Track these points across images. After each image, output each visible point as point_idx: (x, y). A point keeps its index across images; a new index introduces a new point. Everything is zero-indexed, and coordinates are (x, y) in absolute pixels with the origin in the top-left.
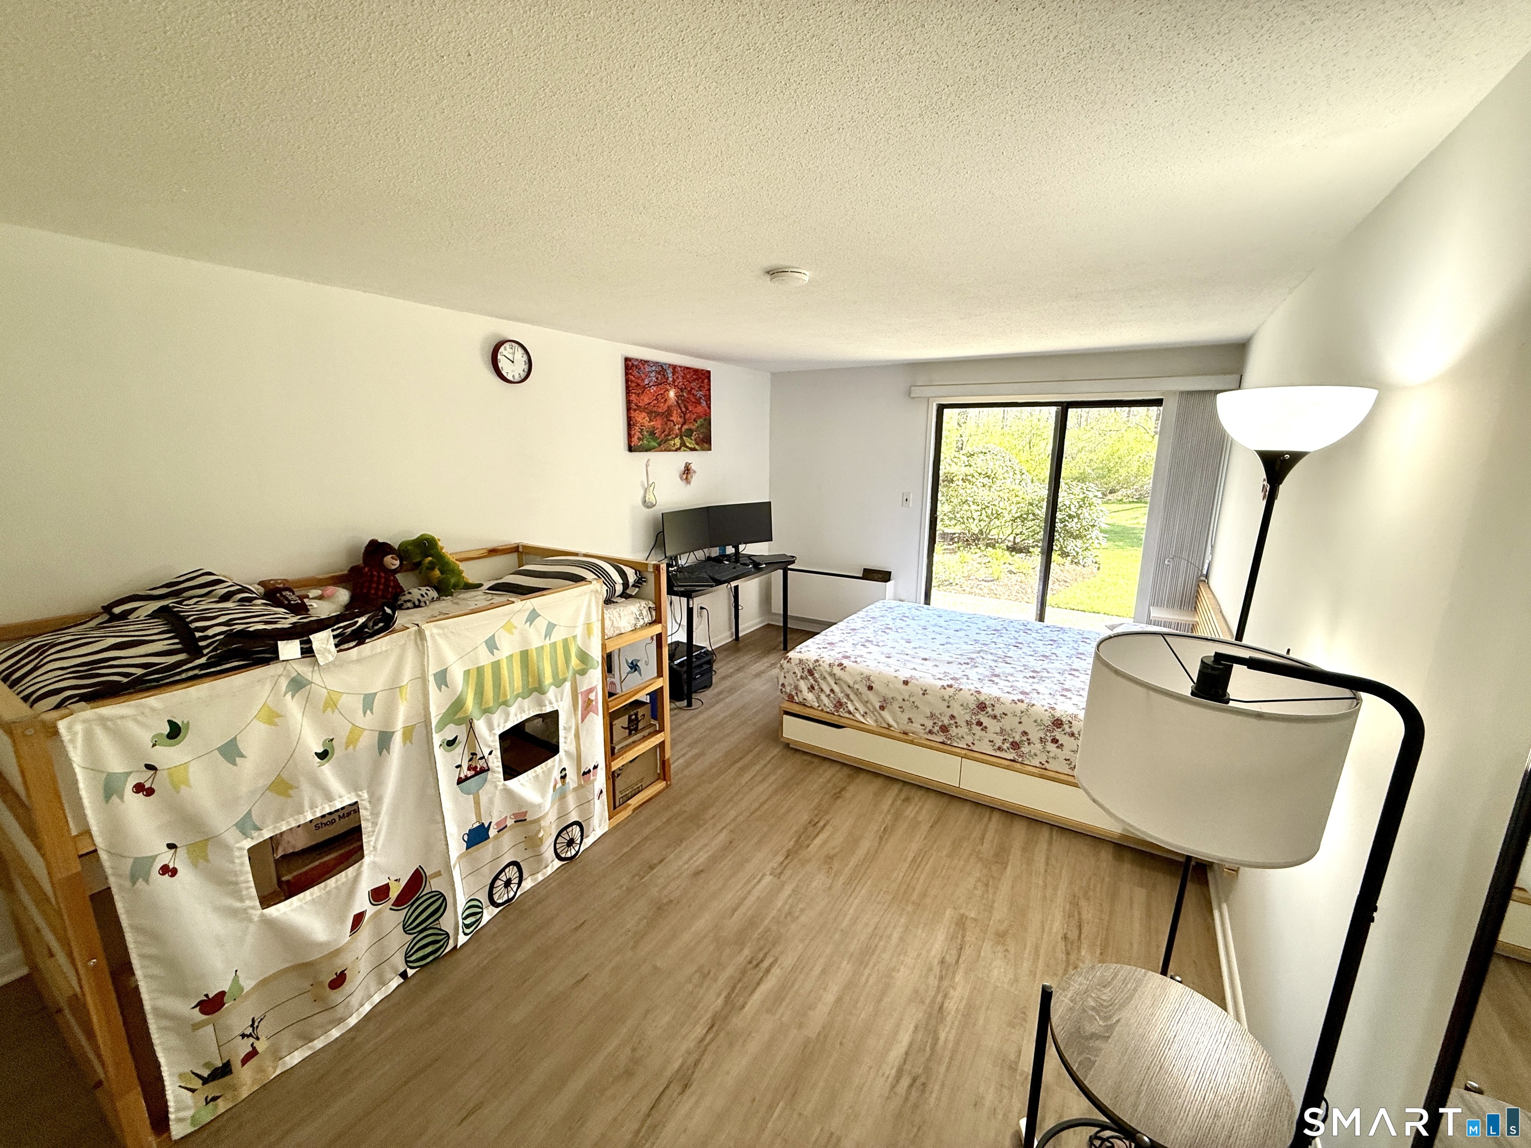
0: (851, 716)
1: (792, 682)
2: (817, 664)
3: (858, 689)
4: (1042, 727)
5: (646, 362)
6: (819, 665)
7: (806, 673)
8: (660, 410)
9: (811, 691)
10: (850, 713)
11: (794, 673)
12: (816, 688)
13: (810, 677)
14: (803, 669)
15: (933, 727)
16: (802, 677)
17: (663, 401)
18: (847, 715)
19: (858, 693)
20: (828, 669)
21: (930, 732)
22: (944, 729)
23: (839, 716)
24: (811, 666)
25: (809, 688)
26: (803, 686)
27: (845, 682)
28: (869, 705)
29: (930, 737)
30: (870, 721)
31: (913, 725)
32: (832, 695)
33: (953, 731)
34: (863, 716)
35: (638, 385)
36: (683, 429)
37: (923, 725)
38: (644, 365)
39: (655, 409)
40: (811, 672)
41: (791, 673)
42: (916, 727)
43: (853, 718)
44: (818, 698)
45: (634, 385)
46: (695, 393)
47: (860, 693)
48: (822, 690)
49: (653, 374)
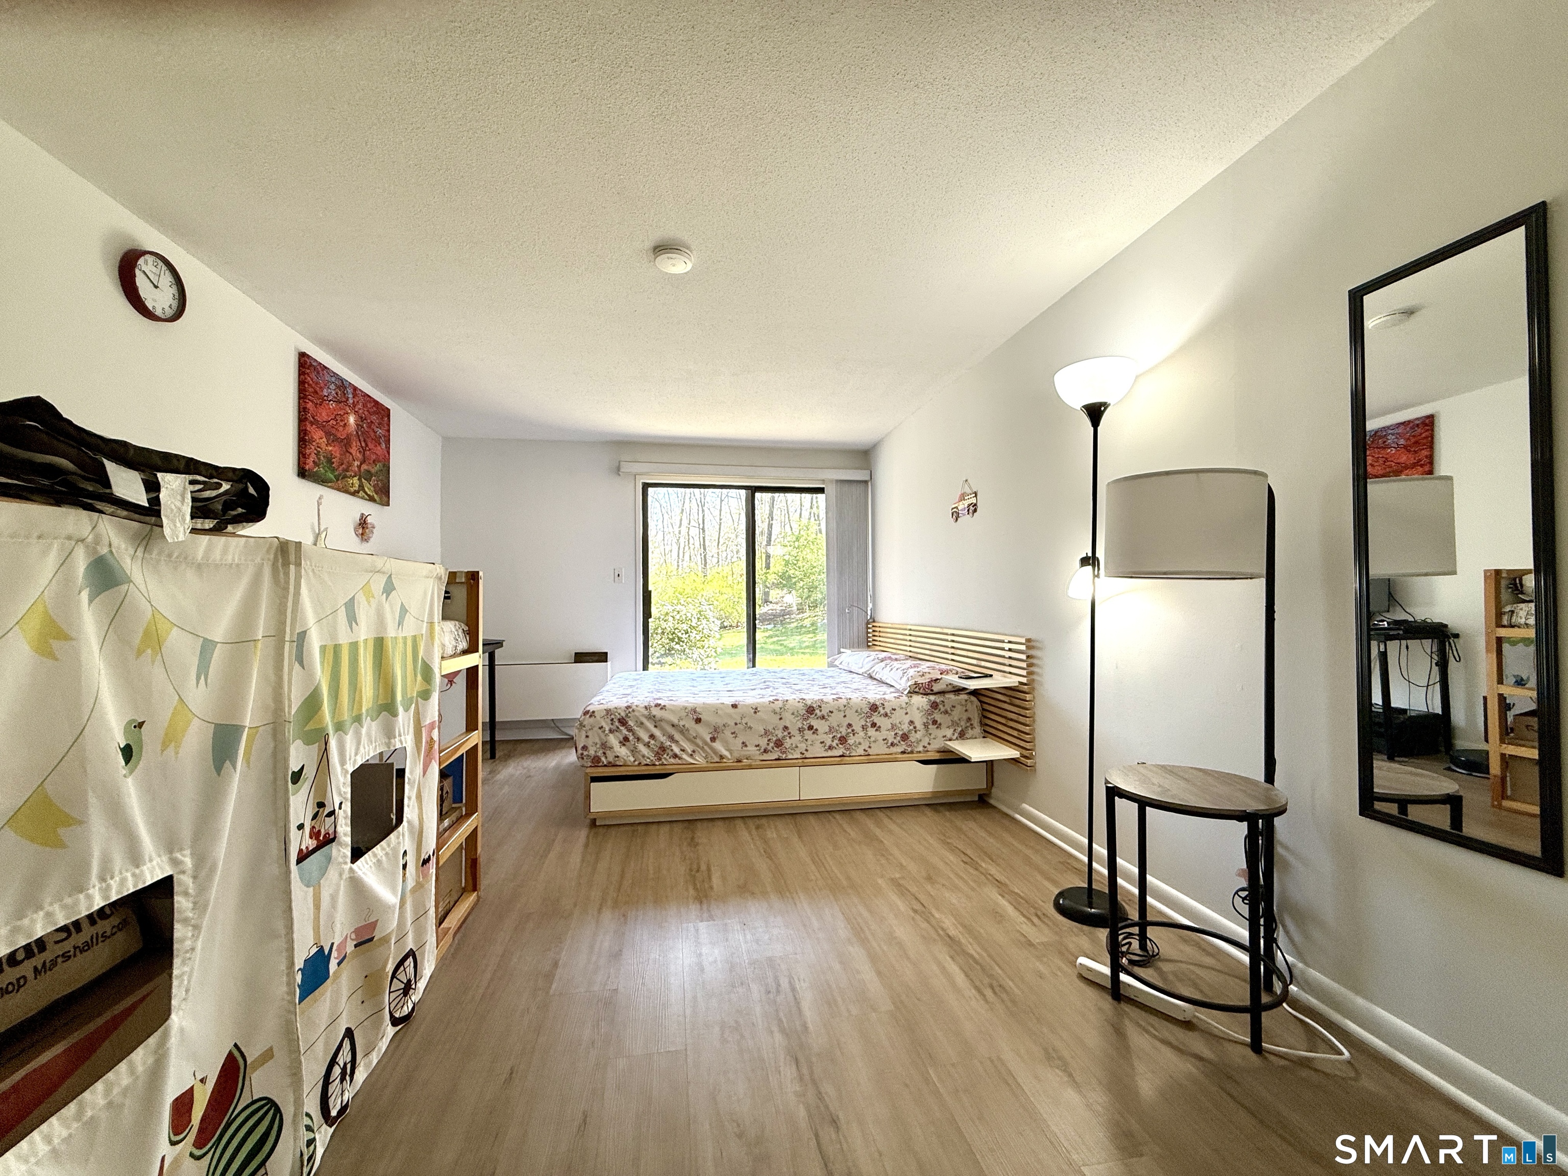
0: (677, 761)
1: (597, 741)
2: (631, 710)
3: (684, 726)
4: (863, 715)
5: (326, 368)
6: (633, 711)
7: (617, 724)
8: (339, 435)
9: (624, 745)
10: (675, 756)
11: (601, 728)
12: (631, 738)
13: (622, 728)
14: (612, 720)
15: (768, 744)
16: (611, 731)
17: (342, 424)
18: (672, 761)
19: (683, 731)
20: (646, 713)
21: (766, 751)
22: (779, 744)
23: (663, 764)
24: (623, 714)
25: (620, 742)
26: (613, 740)
27: (668, 722)
28: (698, 741)
29: (765, 757)
30: (700, 760)
31: (748, 748)
32: (652, 742)
33: (788, 743)
34: (691, 755)
35: (316, 392)
36: (362, 469)
37: (758, 746)
38: (323, 370)
39: (334, 431)
40: (623, 722)
41: (596, 729)
42: (751, 749)
43: (680, 762)
44: (634, 751)
45: (311, 390)
46: (376, 429)
47: (688, 730)
48: (639, 739)
49: (333, 387)
